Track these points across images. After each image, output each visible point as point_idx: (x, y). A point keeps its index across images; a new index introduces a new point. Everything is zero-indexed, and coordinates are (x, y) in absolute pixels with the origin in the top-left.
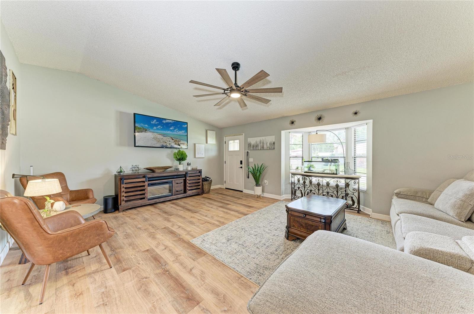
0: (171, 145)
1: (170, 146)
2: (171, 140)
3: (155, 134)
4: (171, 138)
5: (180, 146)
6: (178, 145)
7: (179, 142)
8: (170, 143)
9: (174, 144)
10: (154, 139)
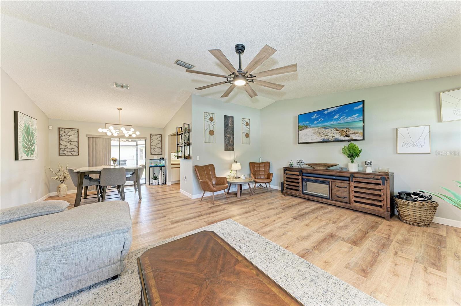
0: (335, 138)
1: (333, 139)
2: (335, 132)
3: (316, 128)
4: (335, 129)
5: (349, 136)
6: (346, 136)
7: (347, 132)
8: (333, 135)
9: (340, 135)
10: (314, 134)
